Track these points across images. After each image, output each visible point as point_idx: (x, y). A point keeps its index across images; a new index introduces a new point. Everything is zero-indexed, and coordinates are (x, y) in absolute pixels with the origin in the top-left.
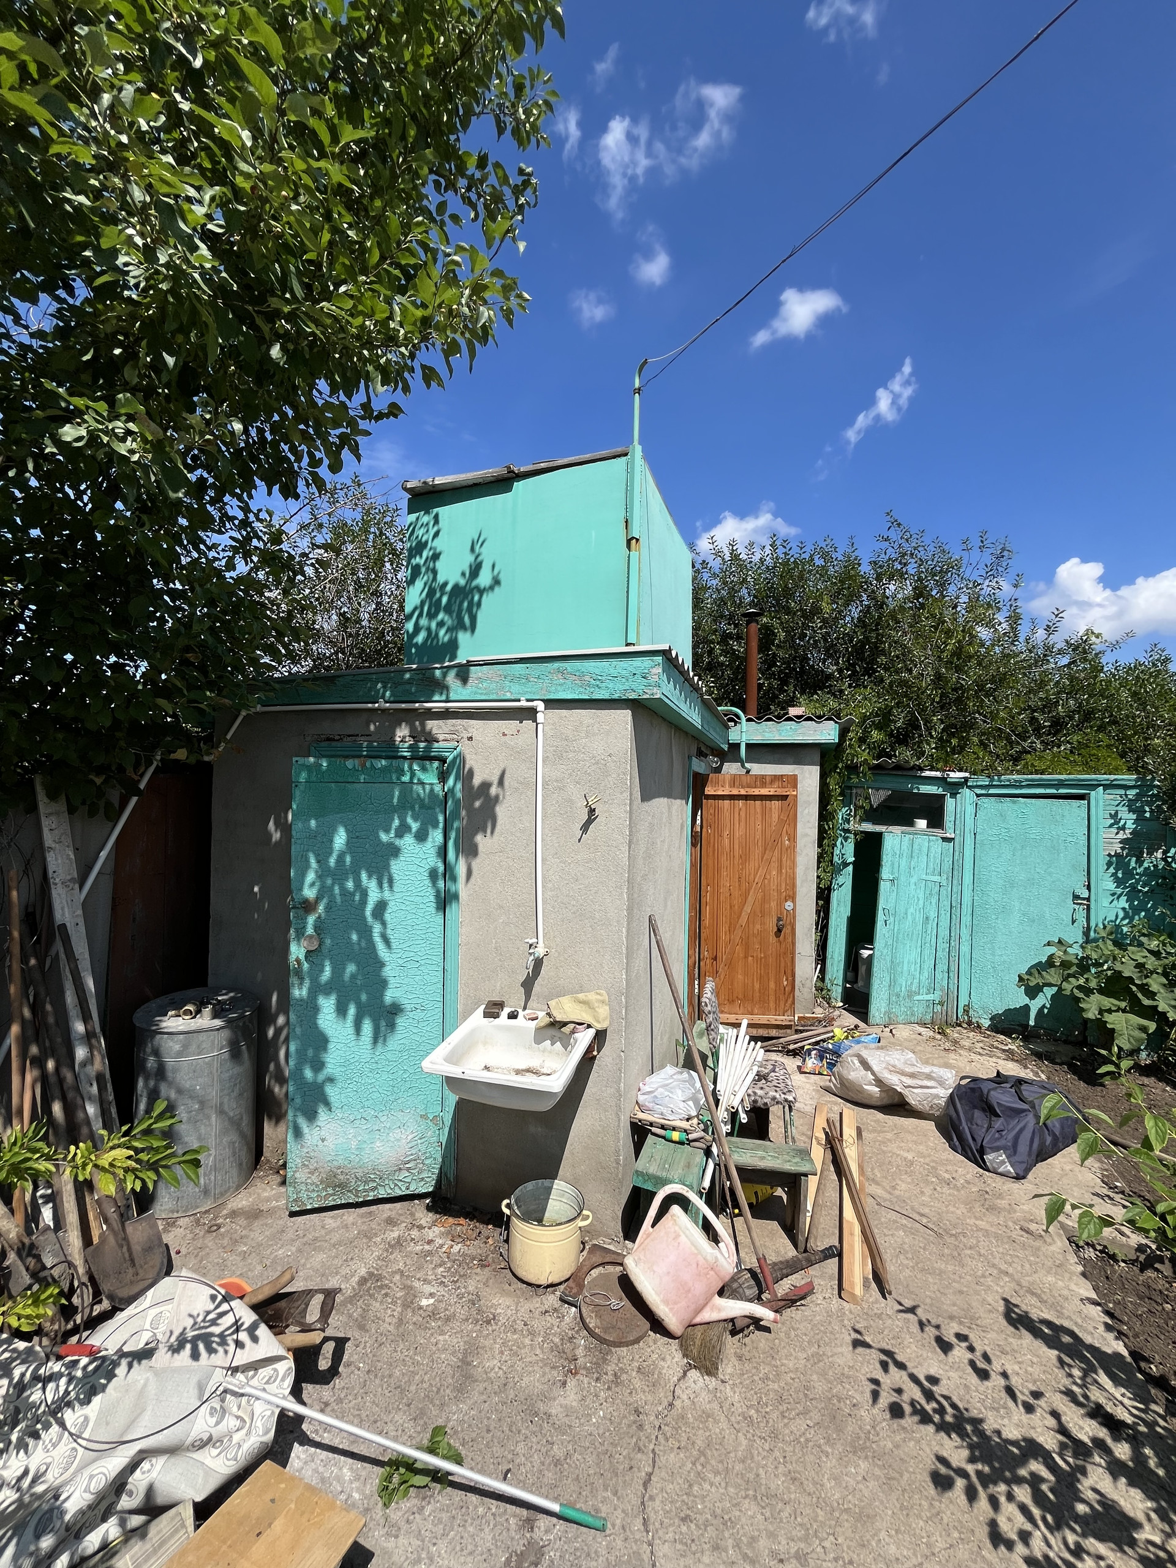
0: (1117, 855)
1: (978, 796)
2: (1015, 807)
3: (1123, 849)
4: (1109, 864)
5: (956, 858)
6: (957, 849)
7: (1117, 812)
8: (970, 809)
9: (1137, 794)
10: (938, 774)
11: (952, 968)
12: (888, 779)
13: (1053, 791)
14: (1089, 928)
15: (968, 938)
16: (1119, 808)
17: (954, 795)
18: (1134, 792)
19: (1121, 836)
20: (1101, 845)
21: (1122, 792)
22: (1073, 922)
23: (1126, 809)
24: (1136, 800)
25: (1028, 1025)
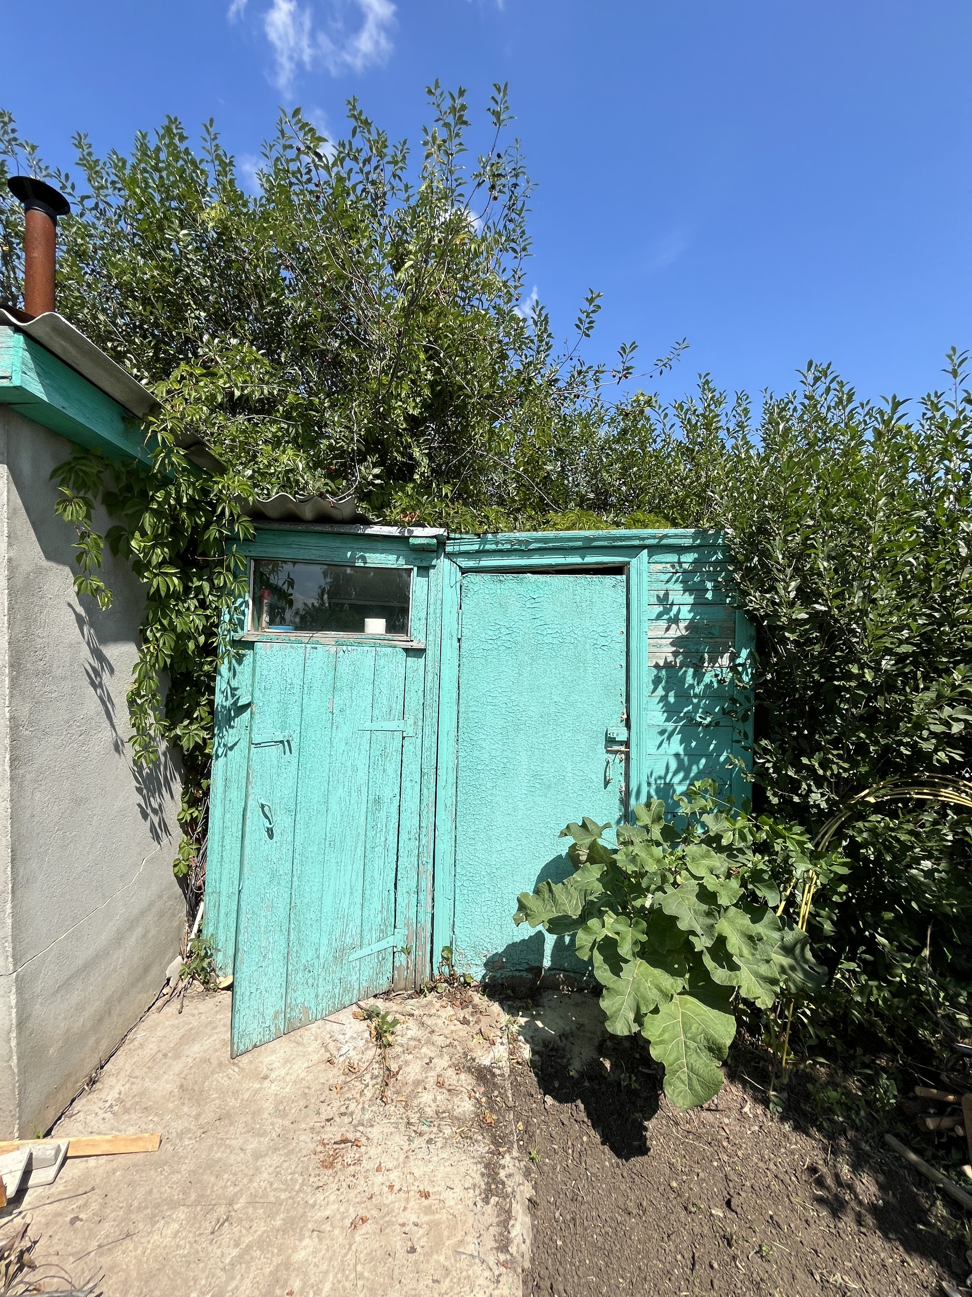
0: (668, 666)
1: (464, 571)
2: (521, 589)
3: (675, 654)
4: (657, 681)
5: (428, 685)
6: (429, 668)
7: (666, 595)
8: (451, 596)
9: (695, 562)
10: (394, 531)
11: (423, 884)
12: (312, 541)
13: (575, 560)
14: (628, 793)
15: (450, 825)
16: (670, 586)
17: (424, 570)
18: (689, 558)
19: (674, 632)
20: (645, 649)
21: (673, 558)
22: (607, 783)
23: (679, 586)
24: (693, 572)
25: (540, 968)
